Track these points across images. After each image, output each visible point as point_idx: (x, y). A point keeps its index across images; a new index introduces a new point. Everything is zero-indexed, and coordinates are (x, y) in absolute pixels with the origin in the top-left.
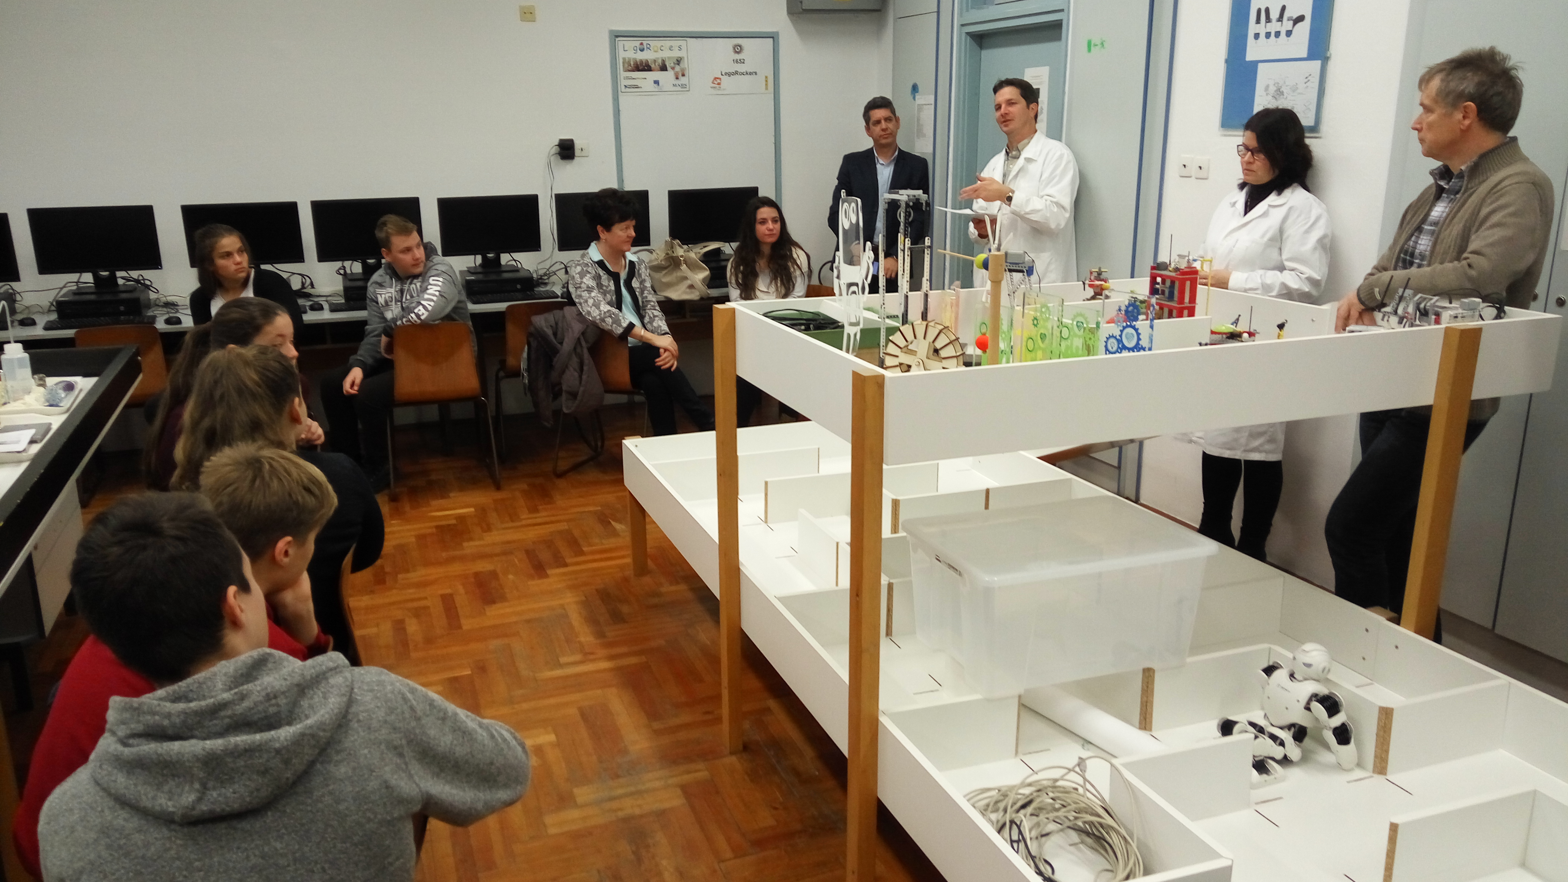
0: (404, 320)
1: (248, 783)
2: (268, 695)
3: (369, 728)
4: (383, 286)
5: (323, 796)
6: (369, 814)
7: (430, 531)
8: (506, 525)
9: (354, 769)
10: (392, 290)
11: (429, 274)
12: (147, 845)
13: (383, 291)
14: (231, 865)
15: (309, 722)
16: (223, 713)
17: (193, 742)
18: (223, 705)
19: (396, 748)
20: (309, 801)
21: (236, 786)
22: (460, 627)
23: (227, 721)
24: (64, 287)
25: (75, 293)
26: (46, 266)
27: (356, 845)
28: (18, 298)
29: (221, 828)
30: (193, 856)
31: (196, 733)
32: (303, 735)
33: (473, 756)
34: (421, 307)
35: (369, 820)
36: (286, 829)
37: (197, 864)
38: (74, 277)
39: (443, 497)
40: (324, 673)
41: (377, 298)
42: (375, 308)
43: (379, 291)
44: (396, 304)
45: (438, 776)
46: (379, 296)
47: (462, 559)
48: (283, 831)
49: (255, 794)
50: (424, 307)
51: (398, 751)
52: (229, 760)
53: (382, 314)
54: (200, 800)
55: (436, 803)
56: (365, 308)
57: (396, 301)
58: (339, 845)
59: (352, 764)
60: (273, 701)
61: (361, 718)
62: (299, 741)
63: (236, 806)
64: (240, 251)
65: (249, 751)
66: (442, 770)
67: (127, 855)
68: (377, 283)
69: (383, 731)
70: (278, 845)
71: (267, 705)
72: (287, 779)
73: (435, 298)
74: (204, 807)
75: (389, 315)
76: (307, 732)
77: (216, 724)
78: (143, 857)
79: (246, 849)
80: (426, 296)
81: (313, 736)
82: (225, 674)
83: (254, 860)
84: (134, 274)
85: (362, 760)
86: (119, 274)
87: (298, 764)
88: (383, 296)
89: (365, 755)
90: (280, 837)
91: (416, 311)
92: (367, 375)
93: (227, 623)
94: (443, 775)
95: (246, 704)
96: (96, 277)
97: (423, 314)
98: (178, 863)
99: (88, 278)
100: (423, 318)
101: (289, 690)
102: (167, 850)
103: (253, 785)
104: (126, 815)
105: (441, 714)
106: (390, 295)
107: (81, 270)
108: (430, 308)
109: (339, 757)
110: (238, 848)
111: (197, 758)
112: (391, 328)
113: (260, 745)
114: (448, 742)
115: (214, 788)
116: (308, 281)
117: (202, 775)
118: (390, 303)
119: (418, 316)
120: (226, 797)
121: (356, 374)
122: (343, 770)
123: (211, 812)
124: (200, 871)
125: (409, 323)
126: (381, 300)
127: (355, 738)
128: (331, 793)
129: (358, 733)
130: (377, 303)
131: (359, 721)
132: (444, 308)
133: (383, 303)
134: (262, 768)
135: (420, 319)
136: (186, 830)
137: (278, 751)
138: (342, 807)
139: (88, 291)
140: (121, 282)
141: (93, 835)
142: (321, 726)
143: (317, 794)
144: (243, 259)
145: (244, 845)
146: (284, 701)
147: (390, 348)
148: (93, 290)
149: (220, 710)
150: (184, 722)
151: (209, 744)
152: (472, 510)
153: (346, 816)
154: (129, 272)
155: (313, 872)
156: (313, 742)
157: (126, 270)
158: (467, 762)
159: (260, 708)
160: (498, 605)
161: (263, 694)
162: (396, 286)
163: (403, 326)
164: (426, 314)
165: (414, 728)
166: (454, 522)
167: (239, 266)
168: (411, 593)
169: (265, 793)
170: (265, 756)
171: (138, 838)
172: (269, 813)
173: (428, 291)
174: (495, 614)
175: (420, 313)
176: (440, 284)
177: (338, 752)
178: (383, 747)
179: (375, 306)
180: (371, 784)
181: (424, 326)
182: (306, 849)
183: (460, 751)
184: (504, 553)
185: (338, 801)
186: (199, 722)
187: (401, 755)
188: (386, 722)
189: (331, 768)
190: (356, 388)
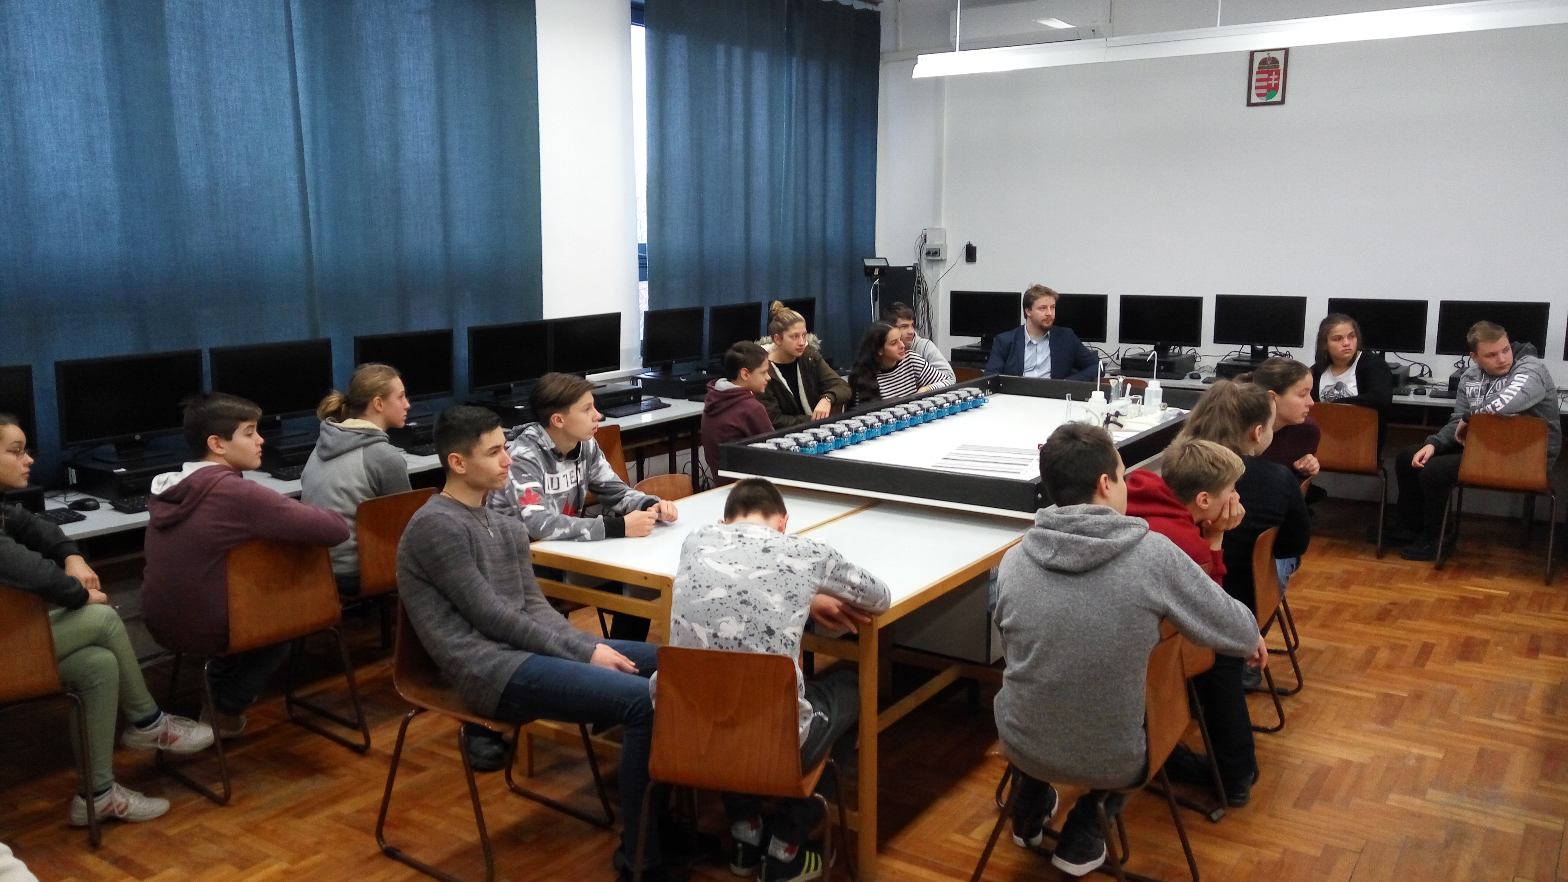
0: (1482, 409)
1: (1074, 558)
2: (1096, 522)
3: (1143, 558)
4: (1474, 379)
5: (1108, 579)
6: (1127, 597)
7: (1453, 598)
8: (1531, 613)
9: (1127, 573)
10: (1480, 384)
11: (1515, 372)
12: (1030, 573)
13: (1472, 384)
14: (1059, 594)
15: (1110, 540)
16: (1073, 523)
17: (1057, 531)
18: (1074, 520)
19: (1155, 574)
20: (1101, 579)
21: (1069, 557)
22: (1423, 666)
23: (1074, 527)
24: (1228, 355)
25: (1234, 360)
26: (1220, 337)
27: (1117, 609)
28: (1198, 359)
29: (1060, 577)
30: (1045, 584)
31: (1060, 529)
32: (1104, 544)
33: (1209, 606)
34: (1498, 400)
35: (1127, 600)
36: (1087, 588)
37: (1045, 588)
38: (1238, 347)
39: (1486, 578)
40: (1130, 524)
41: (1466, 389)
42: (1463, 399)
43: (1468, 384)
44: (1480, 397)
45: (1181, 604)
46: (1467, 388)
47: (1465, 624)
48: (1086, 588)
49: (1076, 564)
50: (1502, 400)
51: (1156, 577)
52: (1068, 543)
53: (1468, 404)
54: (1053, 558)
55: (1173, 615)
56: (1454, 398)
57: (1481, 394)
58: (1109, 606)
59: (1127, 570)
60: (1097, 526)
61: (1141, 551)
62: (1100, 547)
63: (1067, 566)
64: (1350, 336)
65: (1077, 542)
66: (1184, 603)
67: (1022, 575)
68: (1468, 376)
69: (1150, 563)
70: (1082, 594)
71: (1095, 526)
72: (1092, 562)
73: (1515, 393)
74: (1053, 562)
75: (1473, 404)
76: (1106, 543)
77: (1069, 527)
78: (1027, 577)
79: (1067, 590)
80: (1507, 391)
81: (1109, 547)
82: (1082, 509)
83: (1069, 596)
84: (1283, 350)
85: (1132, 570)
86: (1271, 349)
87: (1099, 558)
88: (1471, 388)
89: (1135, 569)
90: (1083, 591)
91: (1493, 403)
92: (1437, 453)
93: (1098, 491)
94: (1185, 606)
95: (1085, 522)
96: (1253, 349)
97: (1499, 406)
98: (1039, 585)
99: (1247, 349)
100: (1498, 409)
101: (1107, 524)
102: (1037, 578)
103: (1076, 559)
104: (1027, 559)
105: (1195, 575)
106: (1477, 388)
107: (1243, 343)
108: (1507, 402)
109: (1122, 565)
110: (1065, 588)
111: (1056, 538)
112: (1469, 415)
113: (1083, 541)
114: (1193, 591)
115: (1060, 555)
116: (1426, 370)
117: (1056, 547)
118: (1476, 396)
119: (1494, 407)
120: (1063, 561)
121: (1428, 450)
122: (1121, 571)
123: (1056, 565)
124: (1046, 591)
125: (1485, 413)
126: (1469, 392)
127: (1133, 560)
128: (1112, 579)
129: (1136, 558)
130: (1465, 394)
131: (1139, 552)
132: (1522, 404)
133: (1470, 396)
134: (1082, 553)
135: (1495, 411)
136: (1046, 572)
137: (1090, 547)
138: (1115, 588)
139: (1246, 359)
140: (1271, 355)
141: (1014, 565)
142: (1115, 544)
143: (1105, 577)
144: (1353, 343)
145: (1068, 588)
146: (1103, 528)
147: (1463, 433)
148: (1249, 359)
149: (1072, 521)
150: (1057, 522)
151: (1062, 534)
152: (1507, 593)
153: (1116, 593)
154: (1278, 347)
155: (1094, 613)
156: (1109, 550)
157: (1276, 346)
158: (1203, 606)
159: (1091, 527)
160: (1470, 663)
161: (1094, 521)
162: (1484, 381)
163: (1479, 415)
164: (1502, 406)
165: (1171, 571)
166: (1481, 597)
167: (1347, 348)
168: (1400, 633)
169: (1081, 565)
170: (1084, 547)
171: (1028, 569)
172: (1082, 578)
173: (1510, 387)
174: (1461, 668)
175: (1496, 405)
176: (1525, 380)
177: (1122, 562)
178: (1147, 569)
179: (1463, 397)
180: (1133, 583)
181: (1498, 418)
182: (1094, 601)
183: (1199, 598)
184: (1510, 631)
185: (1114, 585)
186: (1063, 524)
187: (1157, 579)
188: (1154, 559)
189: (1116, 568)
190: (1424, 461)
